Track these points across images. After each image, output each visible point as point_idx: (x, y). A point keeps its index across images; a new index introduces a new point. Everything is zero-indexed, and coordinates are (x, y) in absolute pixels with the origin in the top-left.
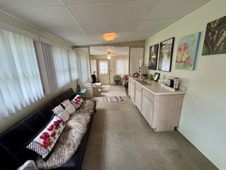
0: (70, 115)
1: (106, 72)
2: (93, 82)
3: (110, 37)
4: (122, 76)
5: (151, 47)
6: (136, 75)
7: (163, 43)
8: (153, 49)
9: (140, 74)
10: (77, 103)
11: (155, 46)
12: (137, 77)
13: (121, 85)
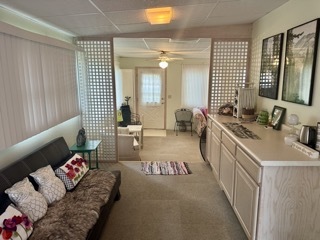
0: (49, 206)
1: (158, 99)
2: (123, 124)
3: (160, 16)
4: (196, 111)
5: (265, 41)
6: (227, 111)
7: (295, 32)
8: (270, 45)
9: (237, 107)
10: (70, 175)
11: (275, 38)
12: (230, 114)
13: (193, 132)
